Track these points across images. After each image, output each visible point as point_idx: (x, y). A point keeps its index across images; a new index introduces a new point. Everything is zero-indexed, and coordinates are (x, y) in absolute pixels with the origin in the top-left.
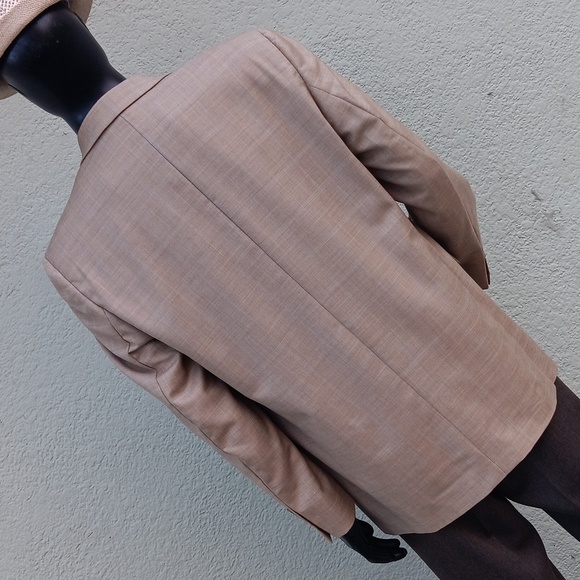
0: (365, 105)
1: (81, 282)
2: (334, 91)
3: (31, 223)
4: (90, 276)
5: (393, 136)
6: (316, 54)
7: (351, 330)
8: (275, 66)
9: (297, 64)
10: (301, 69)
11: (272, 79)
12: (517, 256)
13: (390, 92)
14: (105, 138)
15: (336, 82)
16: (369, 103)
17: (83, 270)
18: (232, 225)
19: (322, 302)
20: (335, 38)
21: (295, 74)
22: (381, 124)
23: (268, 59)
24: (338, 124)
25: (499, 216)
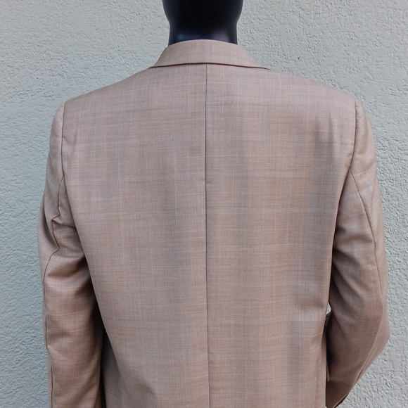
0: (374, 223)
1: (69, 143)
2: (364, 193)
3: (101, 68)
4: (78, 146)
5: (371, 263)
6: (379, 144)
7: (210, 362)
8: (341, 136)
9: (358, 149)
10: (357, 156)
11: (331, 142)
12: (373, 393)
13: (400, 214)
14: (182, 68)
15: (371, 188)
16: (379, 224)
17: (78, 138)
18: (203, 212)
19: (210, 324)
20: (401, 147)
21: (350, 154)
22: (372, 246)
23: (342, 126)
24: (343, 217)
25: (387, 358)
